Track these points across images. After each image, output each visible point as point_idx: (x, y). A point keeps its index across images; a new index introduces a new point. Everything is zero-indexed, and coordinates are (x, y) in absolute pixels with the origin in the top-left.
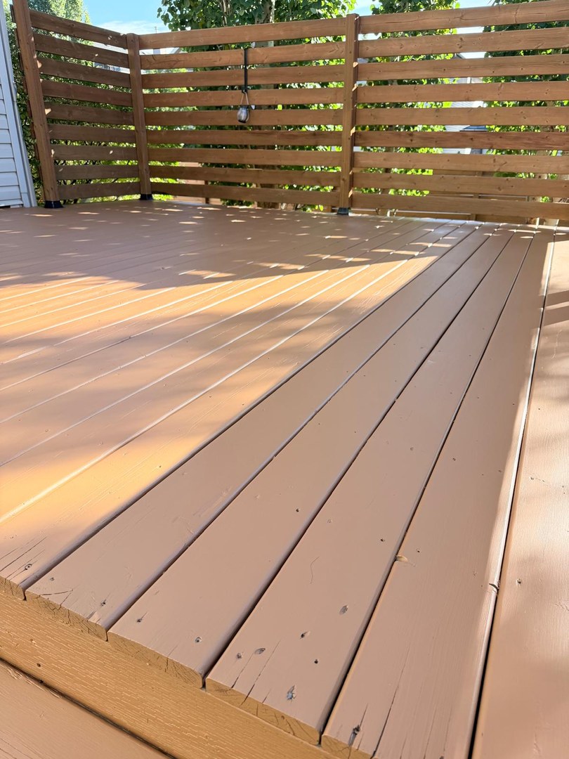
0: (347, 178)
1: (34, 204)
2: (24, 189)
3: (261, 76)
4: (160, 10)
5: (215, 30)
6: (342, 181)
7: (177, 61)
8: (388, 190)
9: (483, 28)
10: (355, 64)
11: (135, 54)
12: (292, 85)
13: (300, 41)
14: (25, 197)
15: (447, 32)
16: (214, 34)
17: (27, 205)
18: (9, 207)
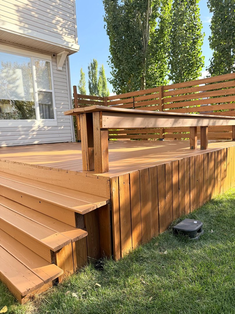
0: (162, 130)
1: (75, 141)
2: (73, 137)
3: (138, 104)
4: (113, 90)
5: (127, 94)
6: (160, 131)
7: (117, 103)
8: (181, 132)
9: (205, 84)
10: (162, 99)
11: (106, 102)
12: (148, 106)
13: (150, 94)
14: (73, 139)
15: (195, 86)
16: (126, 95)
17: (73, 141)
18: (68, 142)
